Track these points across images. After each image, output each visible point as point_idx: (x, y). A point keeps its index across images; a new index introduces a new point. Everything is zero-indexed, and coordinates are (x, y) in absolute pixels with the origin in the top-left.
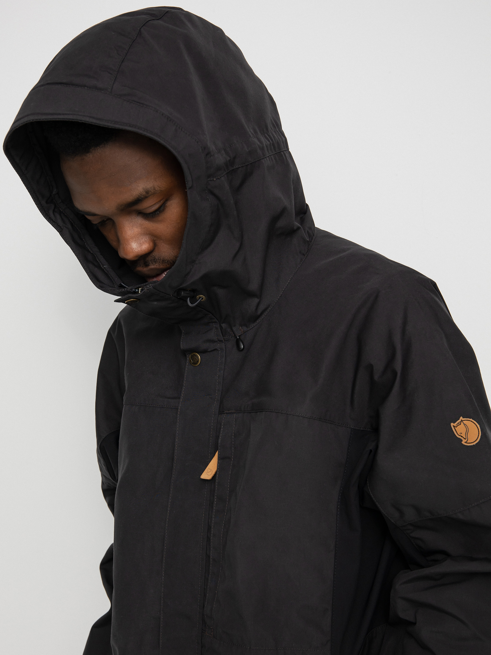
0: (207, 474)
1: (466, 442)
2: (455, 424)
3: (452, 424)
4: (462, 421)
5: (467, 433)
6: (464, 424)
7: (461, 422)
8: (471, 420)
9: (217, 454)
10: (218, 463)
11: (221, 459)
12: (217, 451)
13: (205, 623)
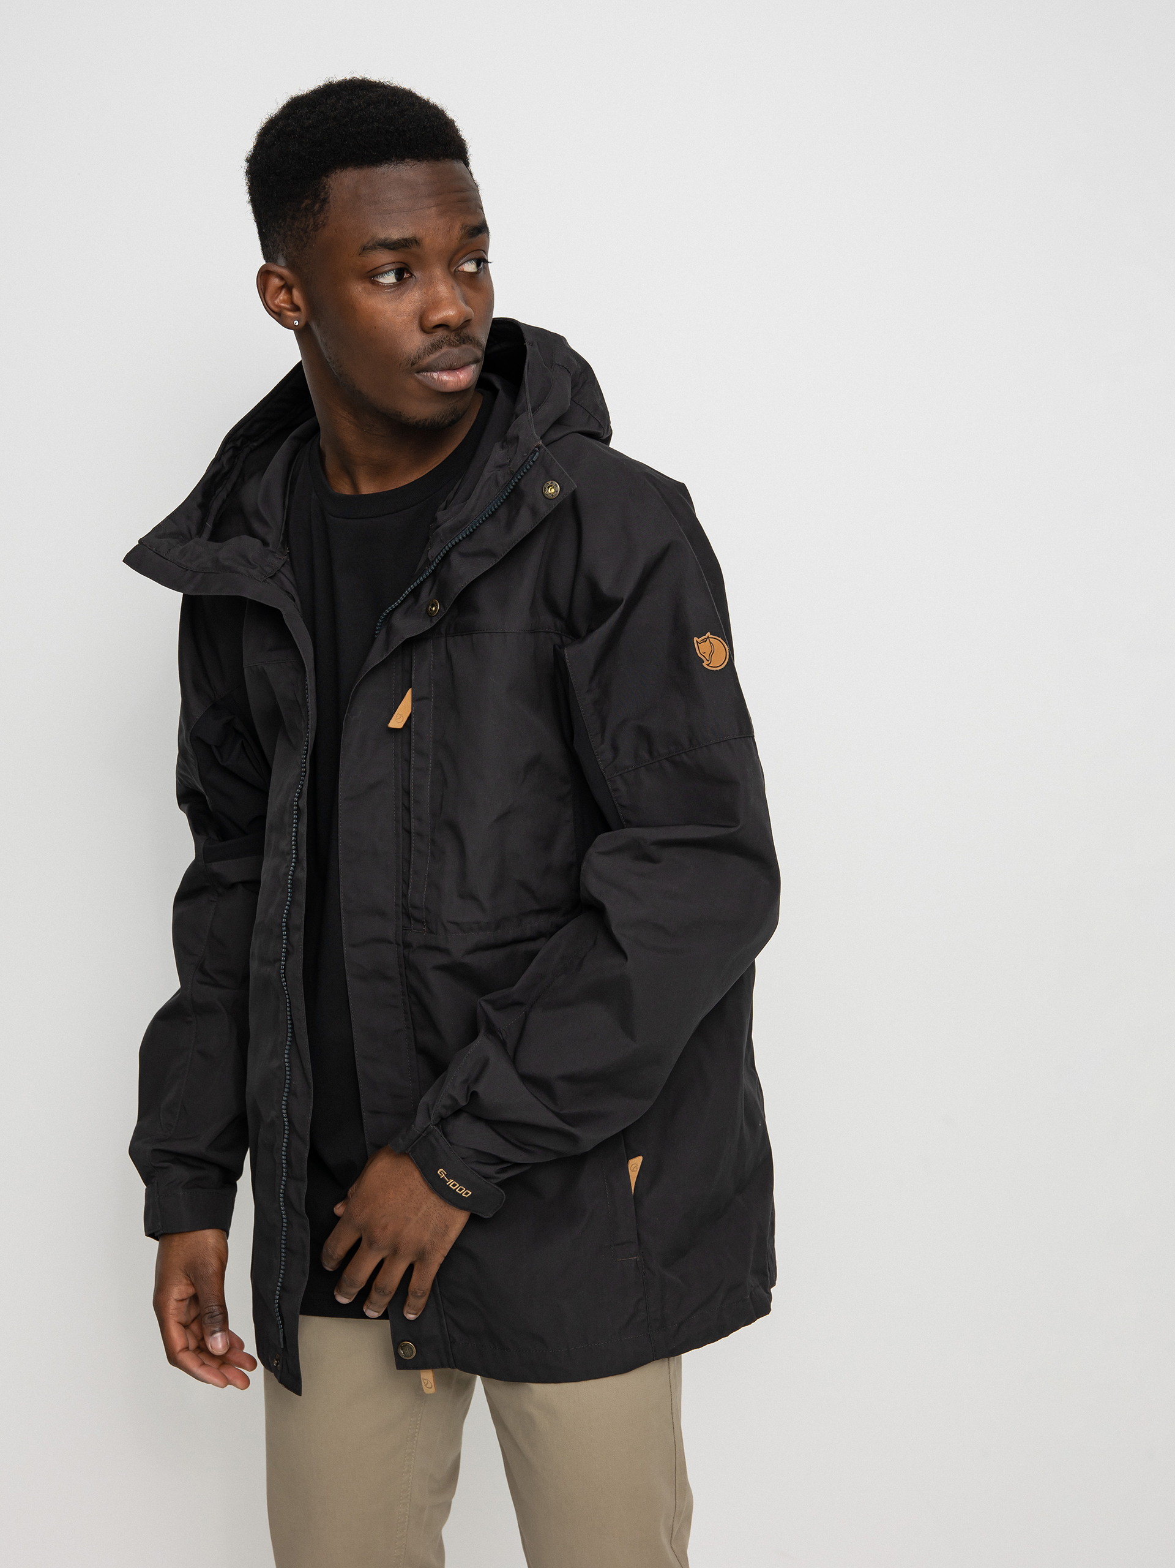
0: (397, 721)
1: (708, 665)
2: (699, 640)
3: (695, 639)
4: (708, 637)
5: (712, 653)
6: (711, 643)
7: (707, 639)
8: (720, 639)
9: (409, 694)
10: (412, 706)
11: (417, 700)
12: (410, 690)
13: (408, 916)
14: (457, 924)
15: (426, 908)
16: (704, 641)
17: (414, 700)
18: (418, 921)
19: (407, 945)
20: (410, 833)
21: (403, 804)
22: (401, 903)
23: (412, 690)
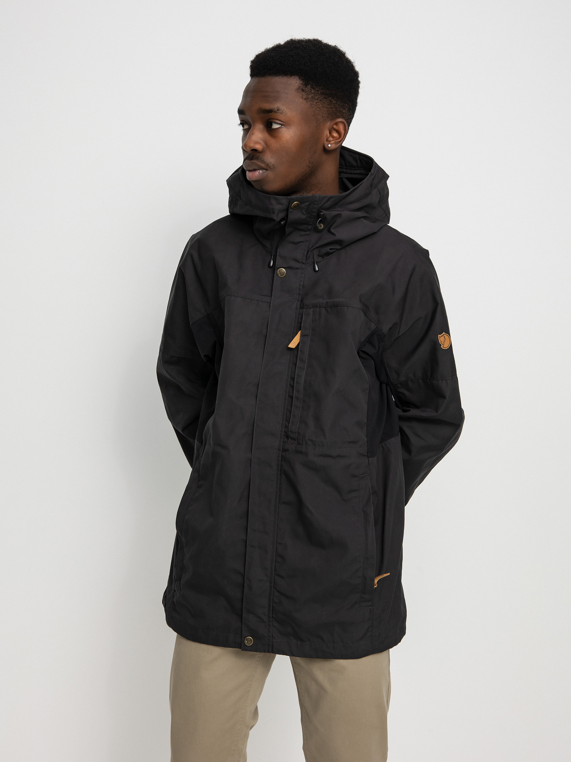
0: (293, 344)
1: (443, 347)
2: (440, 336)
4: (444, 334)
5: (444, 341)
6: (444, 337)
8: (448, 335)
9: (299, 333)
10: (300, 338)
11: (303, 336)
12: (300, 331)
13: (287, 437)
14: (312, 441)
15: (298, 433)
16: (442, 336)
17: (302, 336)
18: (292, 438)
19: (285, 450)
20: (292, 398)
21: (290, 384)
22: (283, 431)
23: (301, 331)
